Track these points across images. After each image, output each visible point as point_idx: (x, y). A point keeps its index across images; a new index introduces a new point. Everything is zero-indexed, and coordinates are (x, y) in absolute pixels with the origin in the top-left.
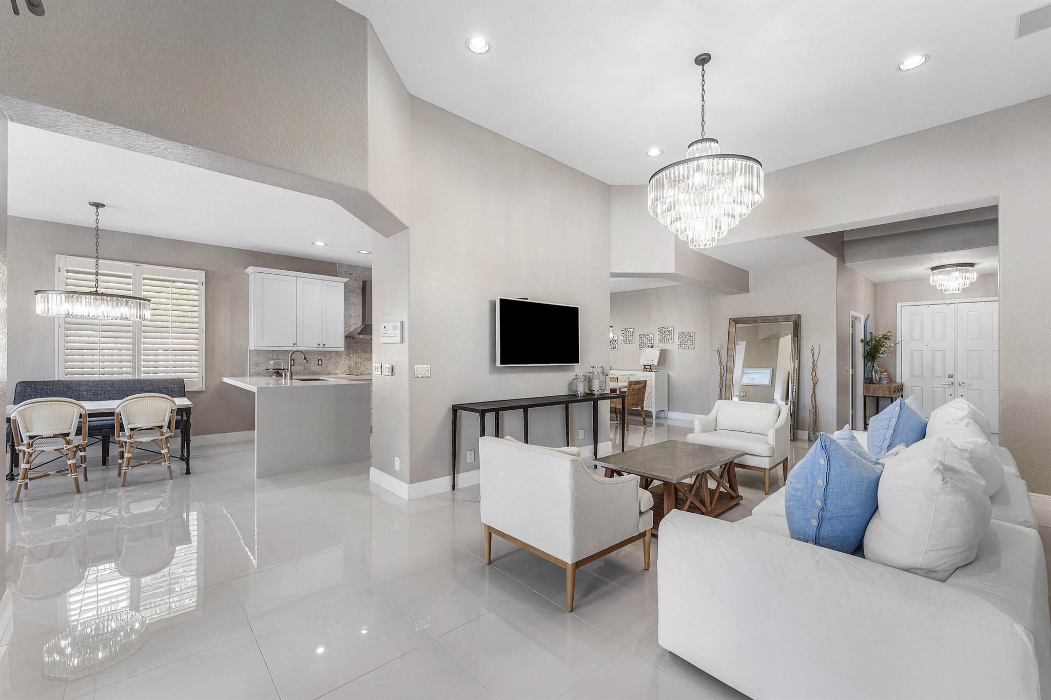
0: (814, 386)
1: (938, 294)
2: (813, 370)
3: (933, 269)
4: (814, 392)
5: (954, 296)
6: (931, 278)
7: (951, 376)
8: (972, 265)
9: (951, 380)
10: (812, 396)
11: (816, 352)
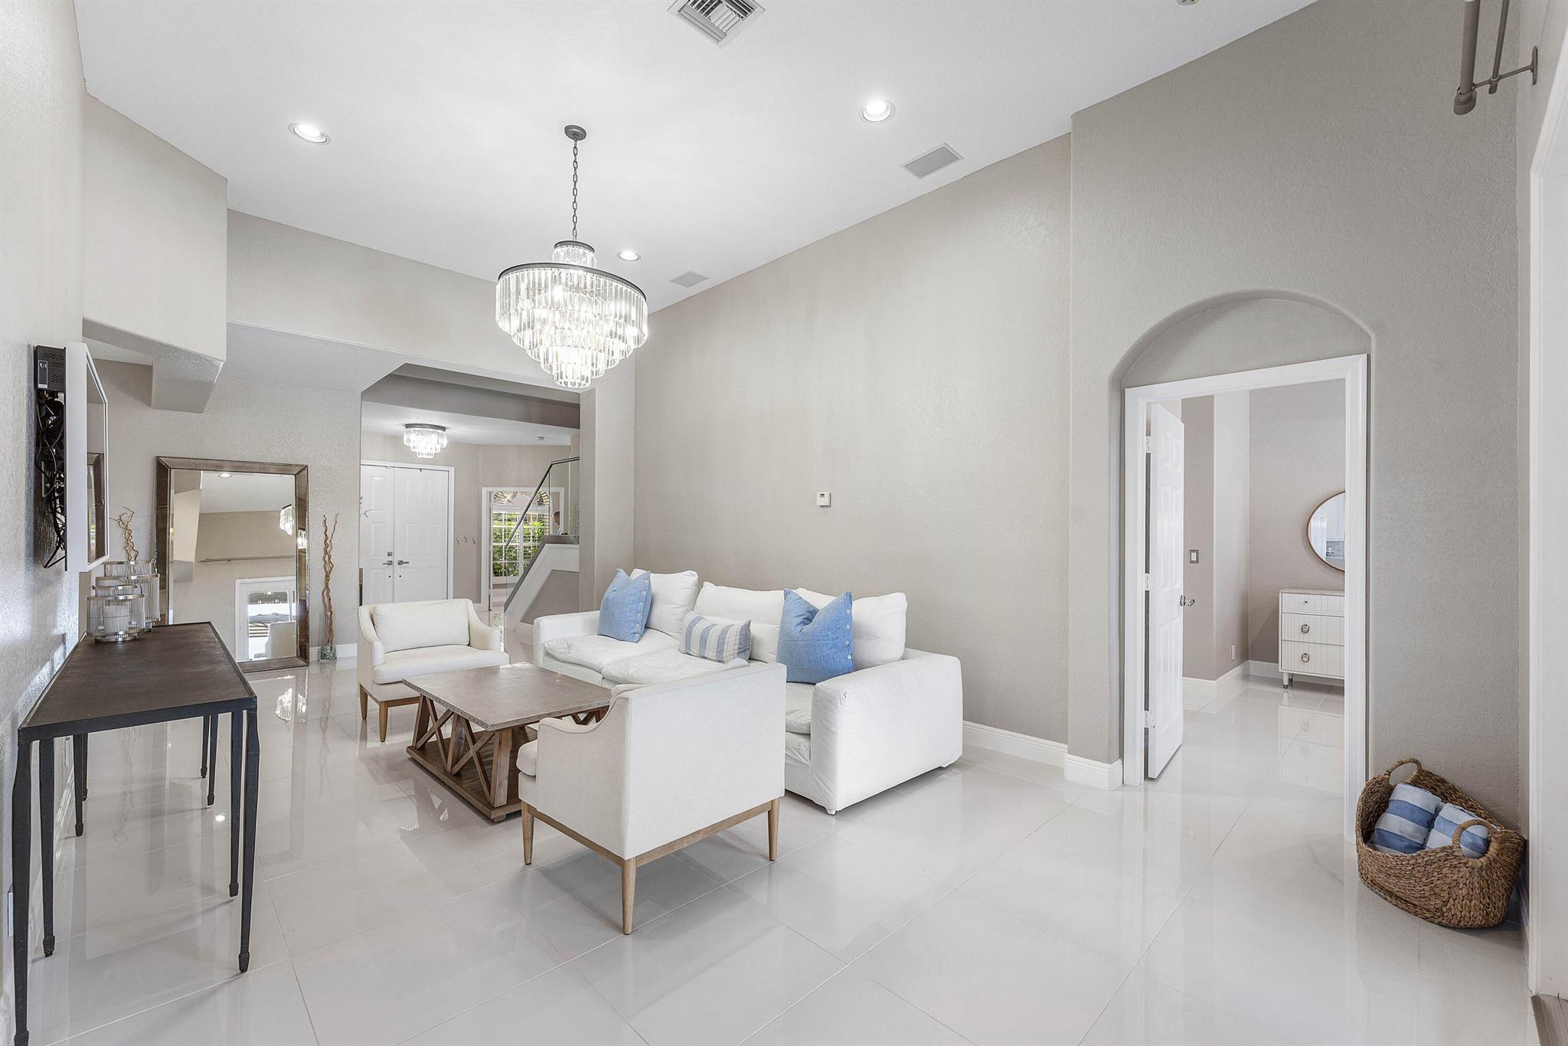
0: (327, 576)
1: (407, 456)
2: (326, 552)
3: (408, 426)
4: (327, 587)
5: (425, 461)
6: (406, 437)
7: (389, 554)
8: (444, 429)
9: (390, 558)
10: (324, 591)
11: (330, 524)
